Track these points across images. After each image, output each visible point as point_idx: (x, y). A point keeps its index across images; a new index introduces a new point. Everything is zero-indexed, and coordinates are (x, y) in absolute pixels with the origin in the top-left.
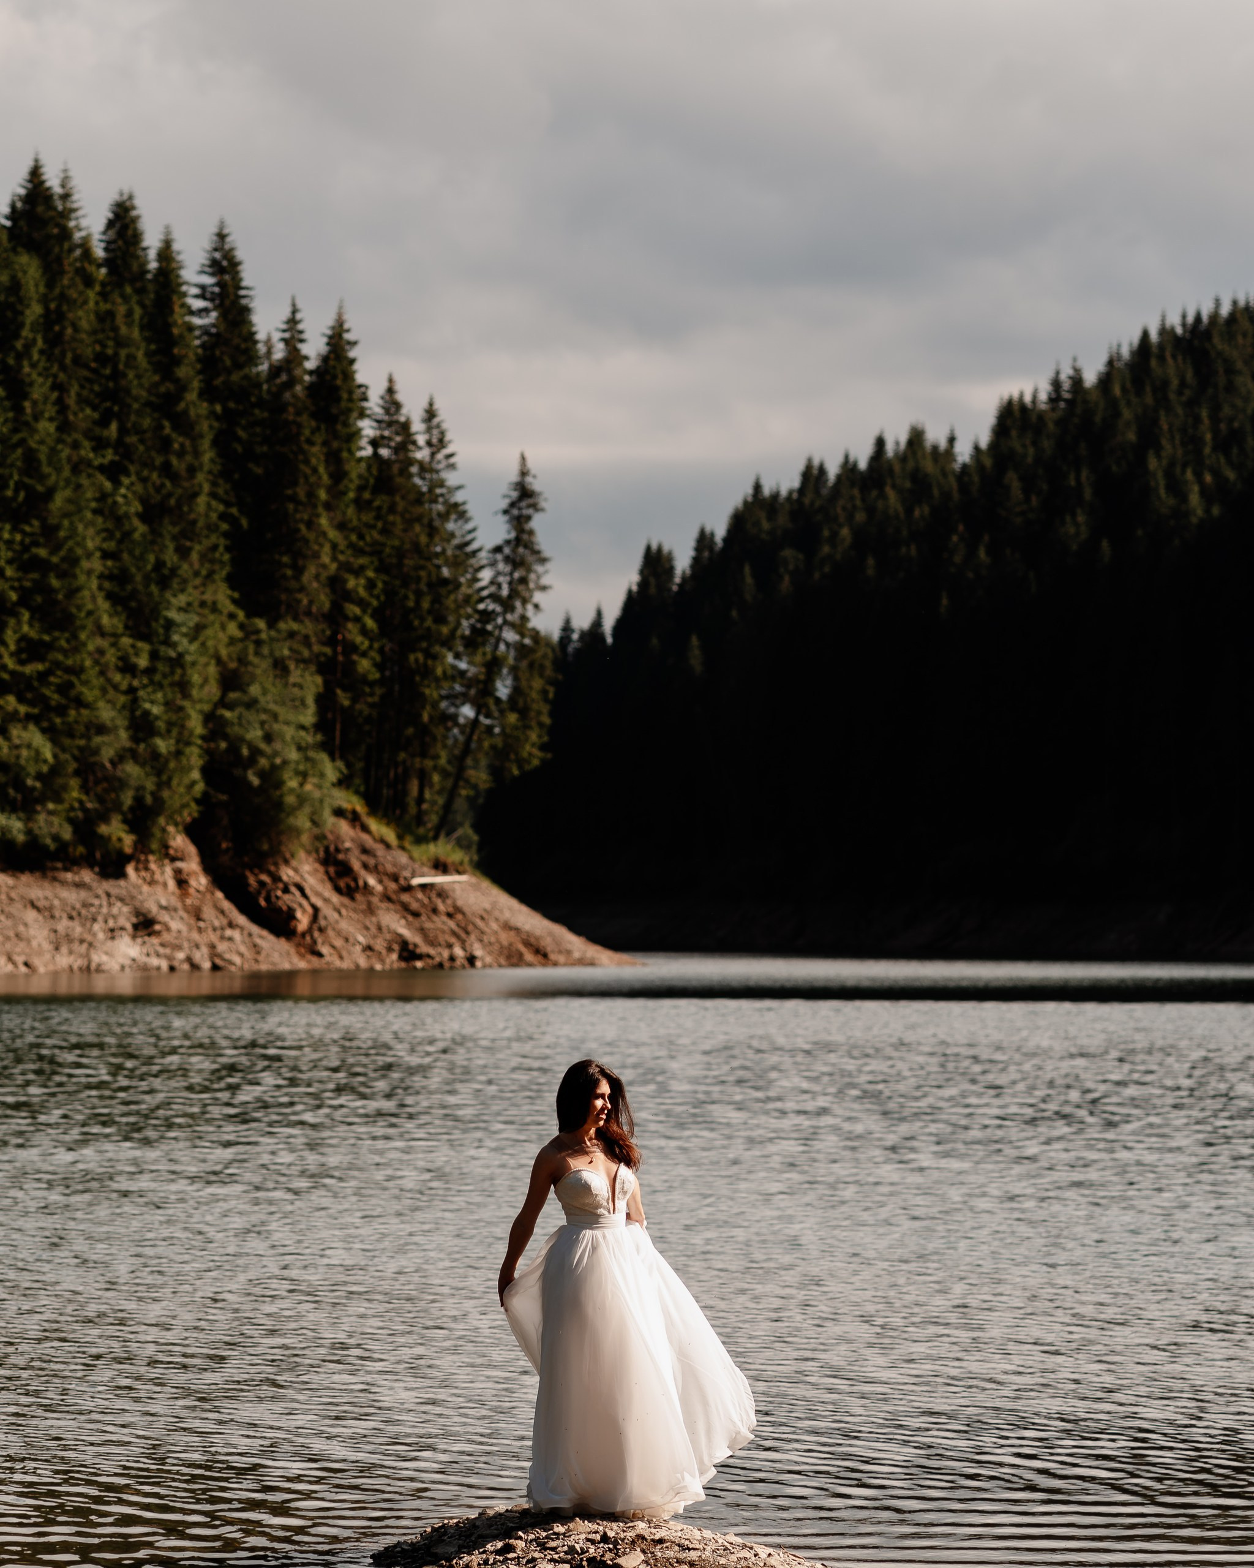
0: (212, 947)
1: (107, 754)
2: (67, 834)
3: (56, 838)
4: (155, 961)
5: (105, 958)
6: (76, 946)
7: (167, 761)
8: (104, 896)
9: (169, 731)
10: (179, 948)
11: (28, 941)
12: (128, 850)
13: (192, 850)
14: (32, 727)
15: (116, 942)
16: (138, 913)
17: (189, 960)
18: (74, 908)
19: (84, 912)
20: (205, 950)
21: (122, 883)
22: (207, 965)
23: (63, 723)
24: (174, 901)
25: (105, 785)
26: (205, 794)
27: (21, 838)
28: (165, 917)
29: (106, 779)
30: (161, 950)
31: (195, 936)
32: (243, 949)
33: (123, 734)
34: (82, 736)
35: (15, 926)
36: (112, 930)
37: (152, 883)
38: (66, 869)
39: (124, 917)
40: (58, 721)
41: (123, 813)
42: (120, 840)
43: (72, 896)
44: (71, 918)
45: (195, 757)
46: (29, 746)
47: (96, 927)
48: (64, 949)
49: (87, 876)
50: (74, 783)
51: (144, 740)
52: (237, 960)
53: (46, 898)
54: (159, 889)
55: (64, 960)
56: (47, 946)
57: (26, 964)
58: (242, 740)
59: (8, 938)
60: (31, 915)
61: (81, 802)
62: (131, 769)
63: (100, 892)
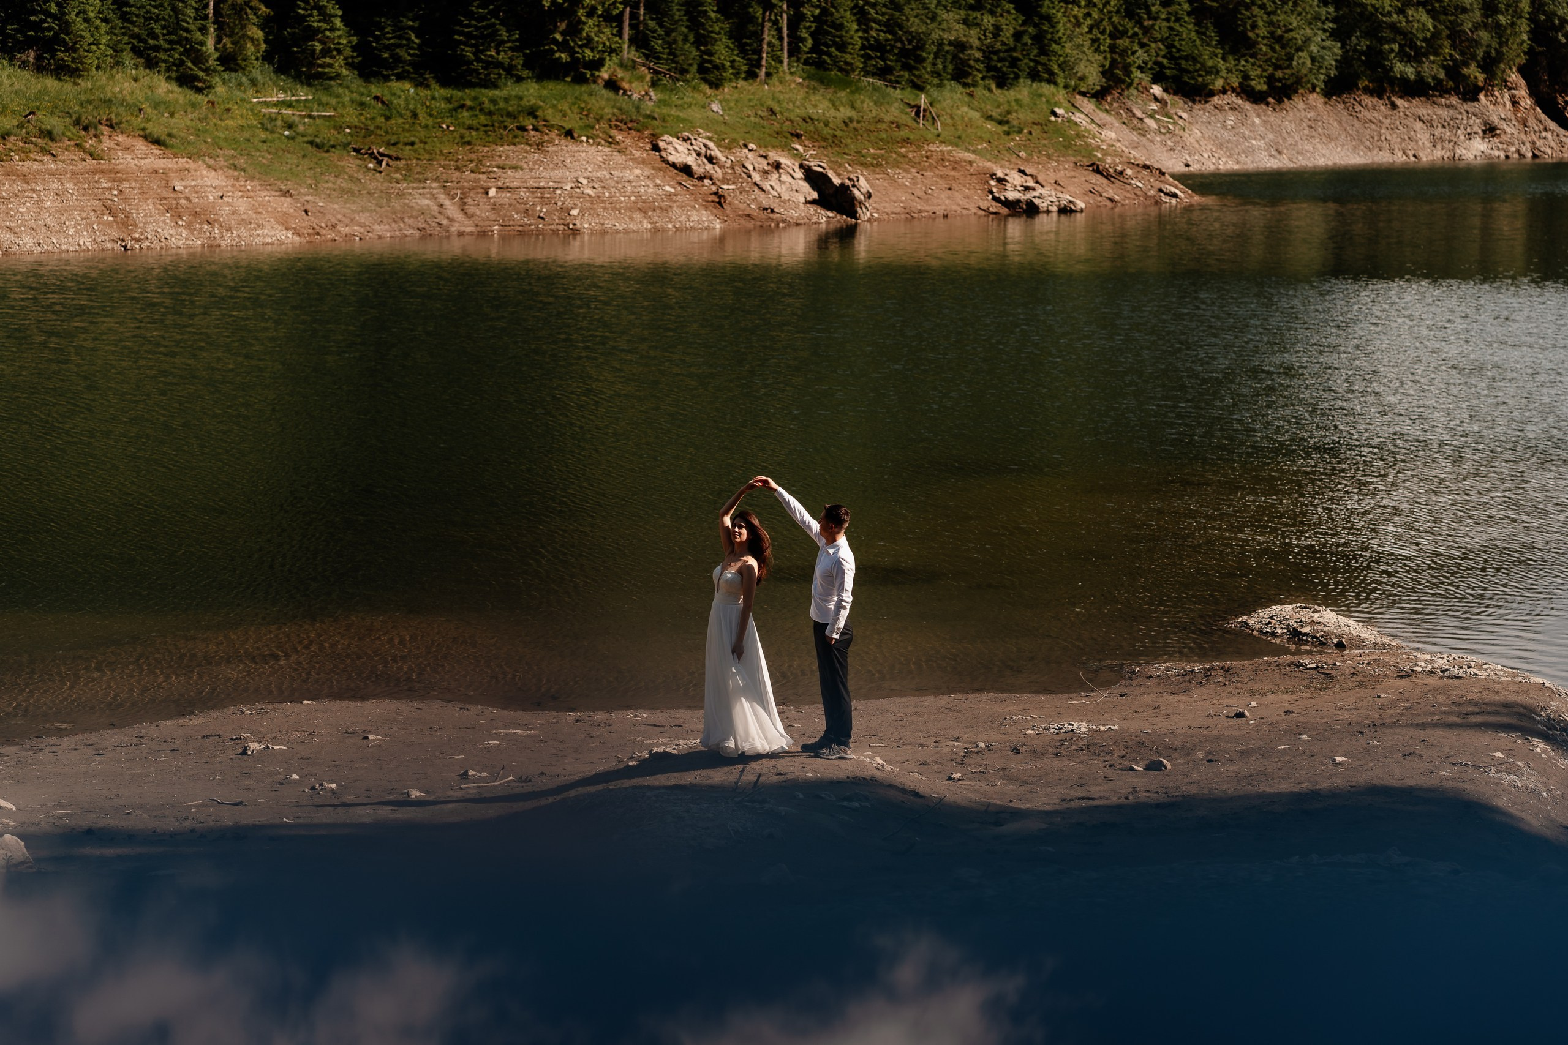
0: (1534, 143)
1: (1467, 26)
2: (1442, 75)
3: (1434, 78)
4: (1496, 153)
5: (1464, 151)
6: (1446, 144)
7: (1506, 29)
8: (1465, 113)
9: (1507, 10)
10: (1512, 144)
11: (1417, 142)
12: (1480, 84)
13: (1522, 82)
14: (1420, 9)
15: (1472, 141)
16: (1485, 123)
17: (1518, 151)
18: (1445, 121)
19: (1451, 123)
20: (1528, 145)
21: (1476, 104)
22: (1530, 155)
23: (1440, 6)
24: (1510, 115)
25: (1467, 44)
26: (1531, 49)
27: (1413, 77)
28: (1503, 125)
29: (1468, 40)
30: (1501, 146)
31: (1523, 136)
32: (1553, 144)
33: (1478, 13)
34: (1453, 14)
35: (1408, 132)
36: (1469, 134)
37: (1496, 104)
38: (1441, 96)
39: (1477, 125)
40: (1437, 5)
41: (1477, 62)
42: (1476, 77)
43: (1444, 113)
44: (1444, 127)
45: (1524, 26)
46: (1418, 21)
47: (1459, 132)
48: (1439, 147)
49: (1454, 100)
50: (1447, 43)
51: (1491, 16)
52: (1549, 151)
53: (1428, 115)
54: (1500, 108)
55: (1438, 153)
56: (1428, 144)
57: (1415, 156)
58: (1554, 14)
59: (1404, 140)
60: (1419, 125)
61: (1451, 55)
62: (1484, 35)
63: (1462, 111)
